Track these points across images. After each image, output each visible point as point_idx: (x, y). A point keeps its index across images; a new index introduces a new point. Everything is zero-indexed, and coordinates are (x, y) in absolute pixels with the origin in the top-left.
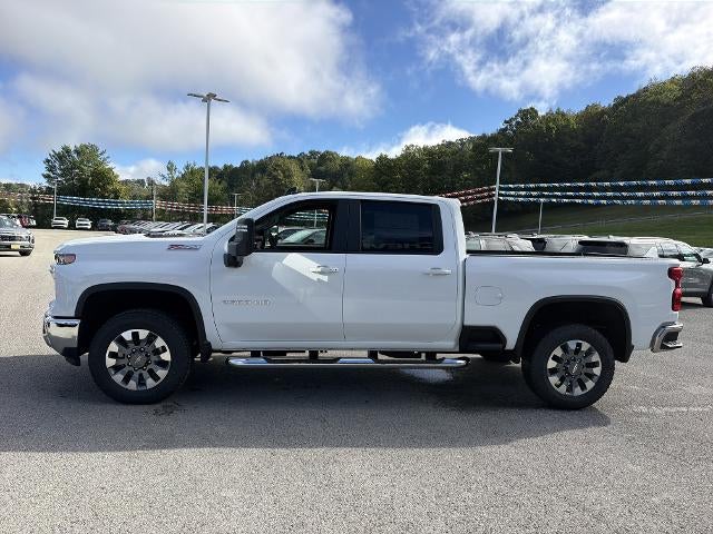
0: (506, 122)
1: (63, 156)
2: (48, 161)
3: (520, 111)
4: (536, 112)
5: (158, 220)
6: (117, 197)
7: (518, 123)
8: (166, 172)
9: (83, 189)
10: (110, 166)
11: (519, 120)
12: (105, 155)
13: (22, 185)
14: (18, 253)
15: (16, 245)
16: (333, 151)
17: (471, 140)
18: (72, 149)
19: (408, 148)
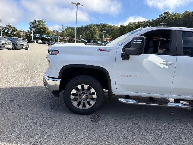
0: (159, 16)
1: (34, 23)
2: (30, 24)
3: (164, 13)
4: (169, 13)
5: (59, 42)
6: (48, 35)
7: (163, 16)
8: (61, 28)
9: (40, 32)
10: (46, 26)
11: (164, 15)
12: (45, 23)
13: (23, 31)
14: (24, 49)
15: (24, 47)
16: (107, 24)
17: (147, 21)
18: (36, 21)
19: (130, 23)
